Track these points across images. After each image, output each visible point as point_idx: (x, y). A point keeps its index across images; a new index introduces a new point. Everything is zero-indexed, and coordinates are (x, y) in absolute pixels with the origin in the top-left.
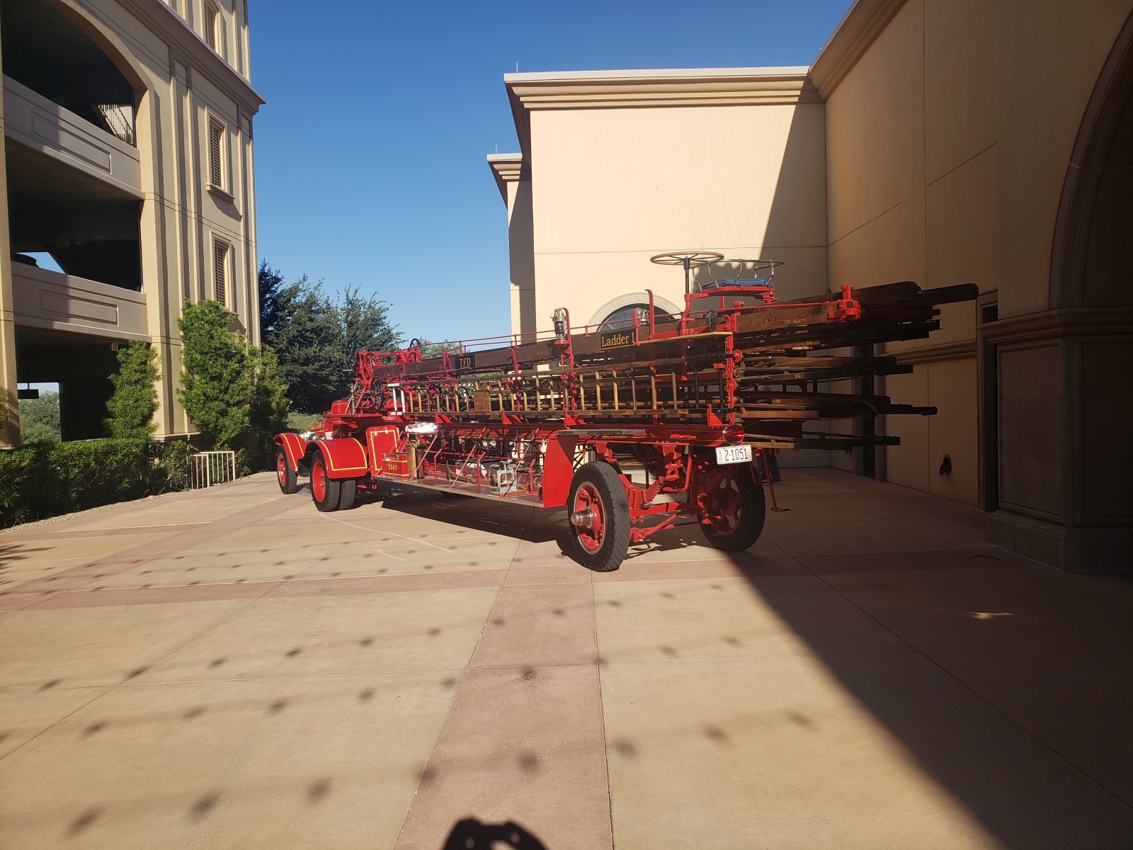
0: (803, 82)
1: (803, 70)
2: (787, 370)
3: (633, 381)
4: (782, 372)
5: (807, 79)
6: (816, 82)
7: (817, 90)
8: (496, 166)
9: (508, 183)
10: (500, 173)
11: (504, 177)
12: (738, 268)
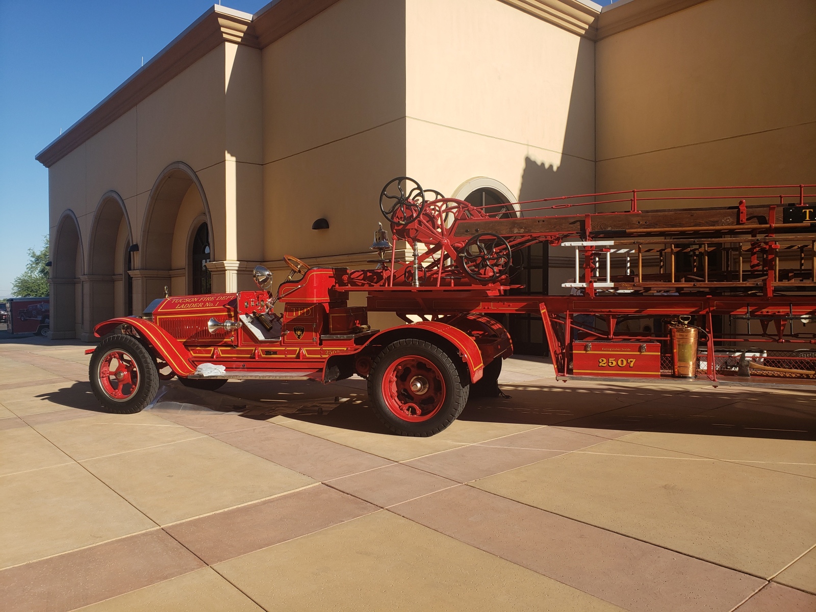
0: (594, 19)
1: (598, 9)
5: (597, 18)
6: (601, 23)
7: (598, 29)
8: (221, 21)
9: (227, 44)
10: (223, 29)
11: (225, 36)
12: (549, 168)
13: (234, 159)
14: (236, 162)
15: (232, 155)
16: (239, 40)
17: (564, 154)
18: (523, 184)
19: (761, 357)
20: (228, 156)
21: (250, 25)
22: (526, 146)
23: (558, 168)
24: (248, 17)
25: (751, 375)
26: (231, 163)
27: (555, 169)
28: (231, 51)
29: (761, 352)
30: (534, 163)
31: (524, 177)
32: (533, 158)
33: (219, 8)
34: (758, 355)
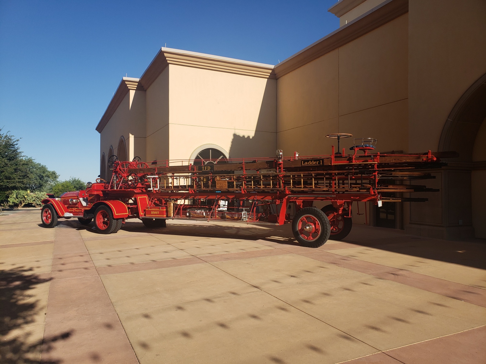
0: (271, 71)
1: (272, 67)
2: (400, 176)
3: (325, 178)
4: (398, 177)
5: (273, 70)
6: (276, 72)
7: (275, 75)
8: (126, 83)
9: (130, 90)
10: (128, 86)
11: (129, 88)
12: (247, 138)
13: (133, 136)
14: (134, 137)
15: (132, 135)
16: (135, 89)
17: (257, 131)
18: (232, 145)
19: (202, 212)
20: (131, 135)
21: (139, 82)
22: (234, 130)
23: (253, 137)
24: (138, 80)
25: (192, 217)
26: (132, 138)
27: (251, 137)
28: (132, 93)
29: (202, 210)
30: (239, 136)
31: (232, 142)
32: (238, 134)
33: (125, 78)
34: (201, 211)
